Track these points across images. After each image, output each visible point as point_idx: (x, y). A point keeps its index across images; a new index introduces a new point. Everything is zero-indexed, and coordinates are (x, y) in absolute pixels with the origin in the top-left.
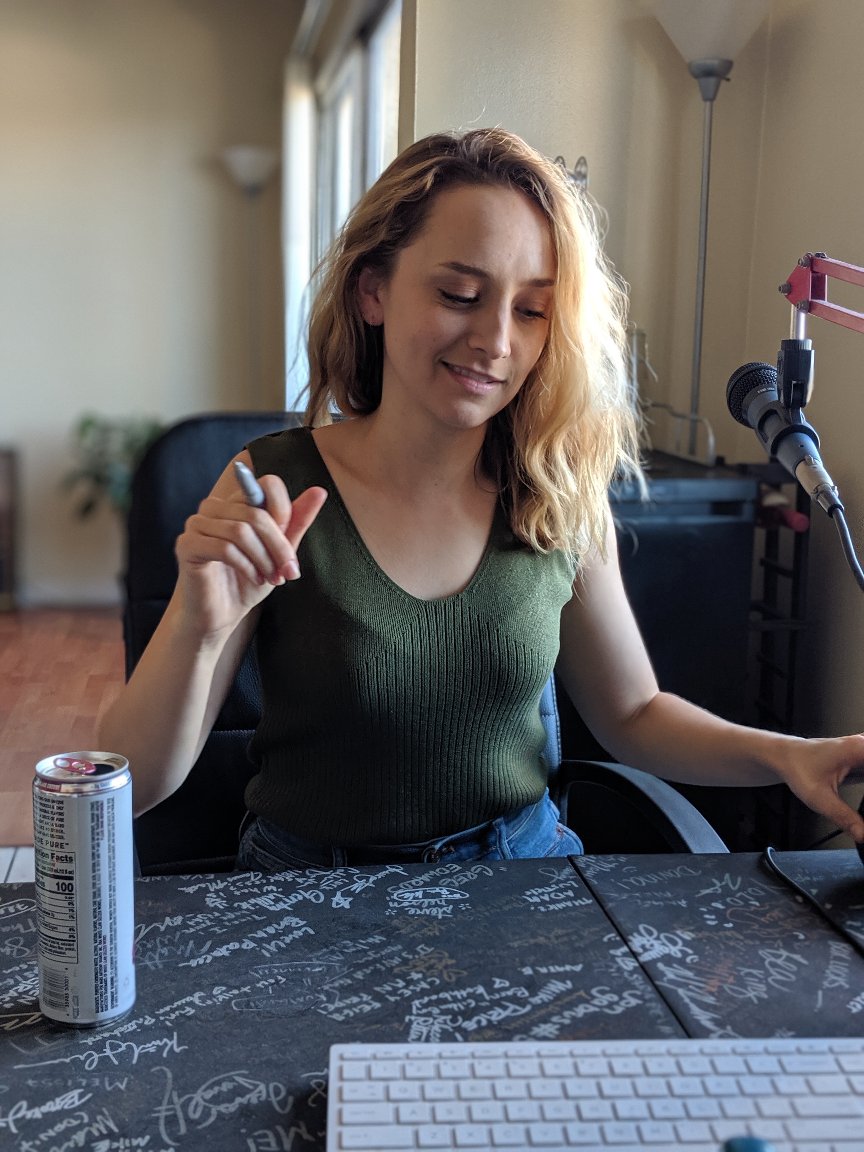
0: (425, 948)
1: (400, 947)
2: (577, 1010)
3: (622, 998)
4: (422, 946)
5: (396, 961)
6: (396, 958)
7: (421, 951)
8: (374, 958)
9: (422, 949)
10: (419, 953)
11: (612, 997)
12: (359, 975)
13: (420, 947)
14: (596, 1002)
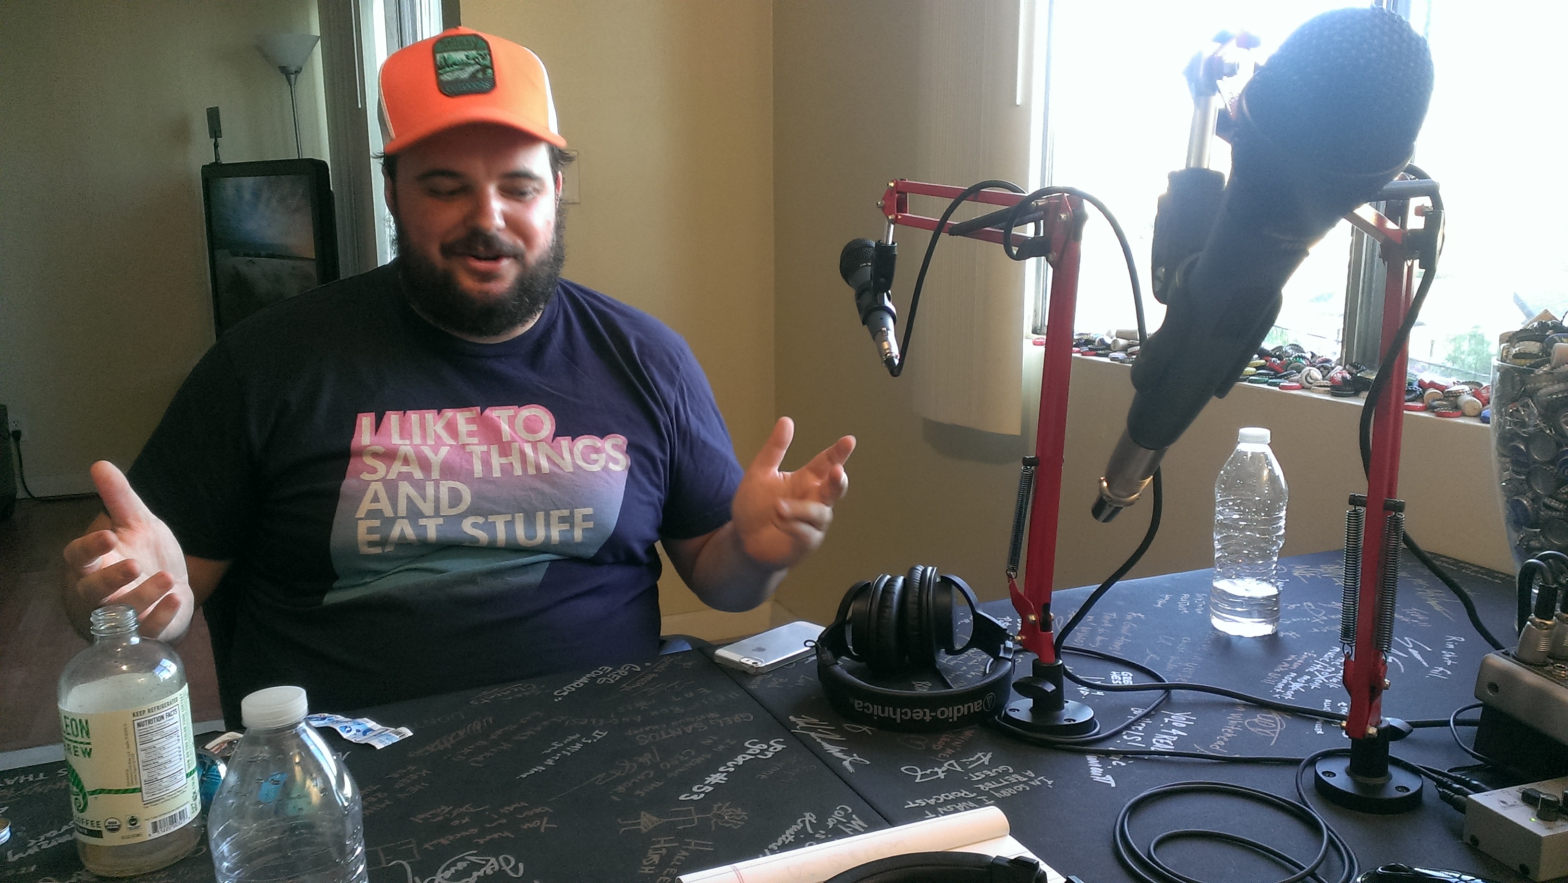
0: (602, 733)
1: (578, 735)
2: (735, 759)
3: (770, 746)
4: (597, 731)
5: (578, 746)
6: (577, 744)
7: (596, 736)
8: (558, 747)
9: (597, 734)
10: (595, 738)
11: (762, 746)
12: (550, 762)
13: (595, 733)
14: (750, 752)
